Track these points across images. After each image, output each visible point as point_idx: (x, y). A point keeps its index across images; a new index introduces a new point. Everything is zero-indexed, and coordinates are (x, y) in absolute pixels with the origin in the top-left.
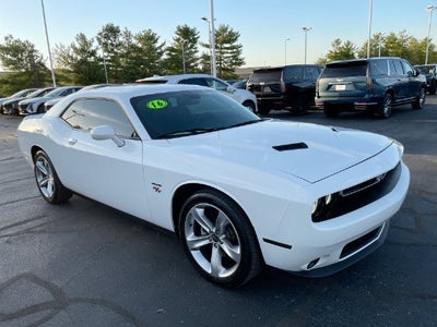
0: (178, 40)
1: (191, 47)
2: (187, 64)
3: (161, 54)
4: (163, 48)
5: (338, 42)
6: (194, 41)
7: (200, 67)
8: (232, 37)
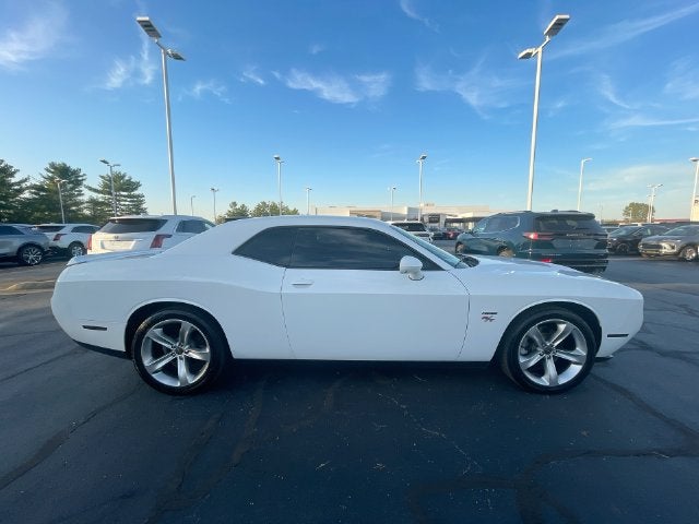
0: (51, 179)
1: (72, 189)
2: (66, 207)
3: (21, 191)
4: (24, 185)
5: (235, 204)
6: (78, 183)
7: (87, 212)
8: (131, 186)
